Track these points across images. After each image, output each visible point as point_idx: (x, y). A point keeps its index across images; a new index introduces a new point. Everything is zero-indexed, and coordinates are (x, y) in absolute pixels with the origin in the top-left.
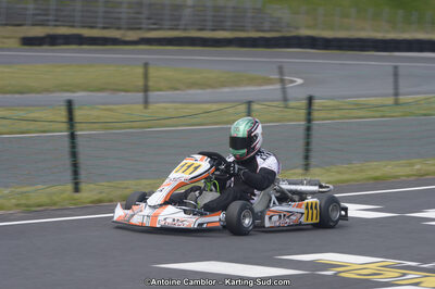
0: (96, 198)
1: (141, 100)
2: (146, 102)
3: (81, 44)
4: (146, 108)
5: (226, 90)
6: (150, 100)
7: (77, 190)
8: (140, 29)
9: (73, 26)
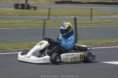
2: (91, 19)
3: (71, 3)
5: (112, 16)
6: (93, 19)
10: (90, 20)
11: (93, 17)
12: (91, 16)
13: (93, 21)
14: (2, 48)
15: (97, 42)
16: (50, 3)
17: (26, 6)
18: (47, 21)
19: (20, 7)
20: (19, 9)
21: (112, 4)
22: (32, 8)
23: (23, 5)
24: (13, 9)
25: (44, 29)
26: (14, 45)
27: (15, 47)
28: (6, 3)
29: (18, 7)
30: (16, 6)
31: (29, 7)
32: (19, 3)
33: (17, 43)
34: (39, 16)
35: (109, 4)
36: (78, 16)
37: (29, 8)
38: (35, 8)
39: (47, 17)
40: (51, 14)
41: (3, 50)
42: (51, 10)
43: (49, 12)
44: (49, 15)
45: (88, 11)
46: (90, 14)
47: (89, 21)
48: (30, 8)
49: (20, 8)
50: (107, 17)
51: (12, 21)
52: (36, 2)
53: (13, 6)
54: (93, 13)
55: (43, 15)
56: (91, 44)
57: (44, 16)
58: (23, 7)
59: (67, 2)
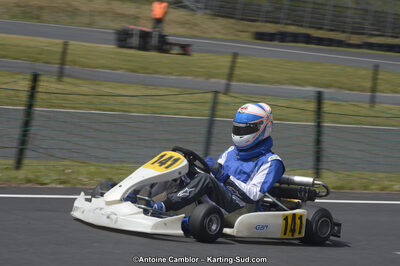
0: (338, 184)
2: (373, 101)
3: (307, 43)
6: (377, 100)
7: (318, 175)
8: (363, 34)
9: (301, 26)
10: (367, 106)
11: (378, 94)
12: (373, 90)
13: (378, 107)
14: (63, 178)
15: (386, 183)
16: (236, 35)
17: (154, 41)
18: (222, 98)
19: (135, 41)
20: (131, 48)
22: (176, 50)
23: (145, 36)
24: (112, 47)
25: (211, 123)
26: (104, 170)
27: (110, 176)
28: (89, 25)
29: (129, 41)
30: (123, 39)
31: (163, 46)
32: (132, 27)
33: (117, 165)
34: (197, 76)
36: (328, 86)
37: (165, 47)
38: (185, 49)
39: (224, 82)
40: (237, 72)
41: (68, 186)
42: (239, 60)
43: (232, 68)
44: (230, 76)
45: (364, 72)
46: (368, 84)
47: (364, 109)
48: (168, 47)
49: (134, 45)
51: (106, 89)
52: (191, 28)
53: (113, 37)
54: (379, 81)
55: (210, 76)
56: (366, 188)
57: (213, 80)
58: (145, 42)
59: (295, 38)
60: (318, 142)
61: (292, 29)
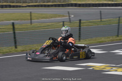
0: (22, 50)
1: (30, 22)
2: (31, 23)
3: (10, 7)
4: (31, 24)
5: (53, 19)
6: (32, 22)
7: (16, 48)
8: (26, 3)
9: (8, 3)
12: (31, 19)
13: (33, 24)
15: (37, 47)
21: (52, 6)
35: (49, 6)
46: (29, 18)
50: (48, 19)
54: (32, 17)
59: (6, 6)
60: (15, 38)
61: (5, 4)
